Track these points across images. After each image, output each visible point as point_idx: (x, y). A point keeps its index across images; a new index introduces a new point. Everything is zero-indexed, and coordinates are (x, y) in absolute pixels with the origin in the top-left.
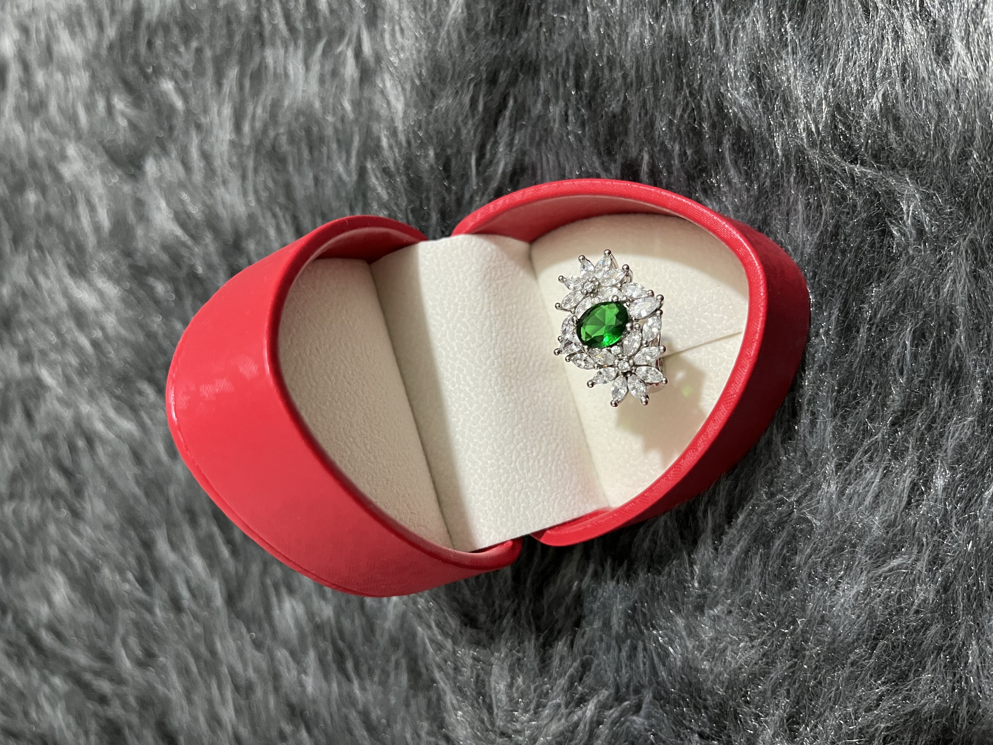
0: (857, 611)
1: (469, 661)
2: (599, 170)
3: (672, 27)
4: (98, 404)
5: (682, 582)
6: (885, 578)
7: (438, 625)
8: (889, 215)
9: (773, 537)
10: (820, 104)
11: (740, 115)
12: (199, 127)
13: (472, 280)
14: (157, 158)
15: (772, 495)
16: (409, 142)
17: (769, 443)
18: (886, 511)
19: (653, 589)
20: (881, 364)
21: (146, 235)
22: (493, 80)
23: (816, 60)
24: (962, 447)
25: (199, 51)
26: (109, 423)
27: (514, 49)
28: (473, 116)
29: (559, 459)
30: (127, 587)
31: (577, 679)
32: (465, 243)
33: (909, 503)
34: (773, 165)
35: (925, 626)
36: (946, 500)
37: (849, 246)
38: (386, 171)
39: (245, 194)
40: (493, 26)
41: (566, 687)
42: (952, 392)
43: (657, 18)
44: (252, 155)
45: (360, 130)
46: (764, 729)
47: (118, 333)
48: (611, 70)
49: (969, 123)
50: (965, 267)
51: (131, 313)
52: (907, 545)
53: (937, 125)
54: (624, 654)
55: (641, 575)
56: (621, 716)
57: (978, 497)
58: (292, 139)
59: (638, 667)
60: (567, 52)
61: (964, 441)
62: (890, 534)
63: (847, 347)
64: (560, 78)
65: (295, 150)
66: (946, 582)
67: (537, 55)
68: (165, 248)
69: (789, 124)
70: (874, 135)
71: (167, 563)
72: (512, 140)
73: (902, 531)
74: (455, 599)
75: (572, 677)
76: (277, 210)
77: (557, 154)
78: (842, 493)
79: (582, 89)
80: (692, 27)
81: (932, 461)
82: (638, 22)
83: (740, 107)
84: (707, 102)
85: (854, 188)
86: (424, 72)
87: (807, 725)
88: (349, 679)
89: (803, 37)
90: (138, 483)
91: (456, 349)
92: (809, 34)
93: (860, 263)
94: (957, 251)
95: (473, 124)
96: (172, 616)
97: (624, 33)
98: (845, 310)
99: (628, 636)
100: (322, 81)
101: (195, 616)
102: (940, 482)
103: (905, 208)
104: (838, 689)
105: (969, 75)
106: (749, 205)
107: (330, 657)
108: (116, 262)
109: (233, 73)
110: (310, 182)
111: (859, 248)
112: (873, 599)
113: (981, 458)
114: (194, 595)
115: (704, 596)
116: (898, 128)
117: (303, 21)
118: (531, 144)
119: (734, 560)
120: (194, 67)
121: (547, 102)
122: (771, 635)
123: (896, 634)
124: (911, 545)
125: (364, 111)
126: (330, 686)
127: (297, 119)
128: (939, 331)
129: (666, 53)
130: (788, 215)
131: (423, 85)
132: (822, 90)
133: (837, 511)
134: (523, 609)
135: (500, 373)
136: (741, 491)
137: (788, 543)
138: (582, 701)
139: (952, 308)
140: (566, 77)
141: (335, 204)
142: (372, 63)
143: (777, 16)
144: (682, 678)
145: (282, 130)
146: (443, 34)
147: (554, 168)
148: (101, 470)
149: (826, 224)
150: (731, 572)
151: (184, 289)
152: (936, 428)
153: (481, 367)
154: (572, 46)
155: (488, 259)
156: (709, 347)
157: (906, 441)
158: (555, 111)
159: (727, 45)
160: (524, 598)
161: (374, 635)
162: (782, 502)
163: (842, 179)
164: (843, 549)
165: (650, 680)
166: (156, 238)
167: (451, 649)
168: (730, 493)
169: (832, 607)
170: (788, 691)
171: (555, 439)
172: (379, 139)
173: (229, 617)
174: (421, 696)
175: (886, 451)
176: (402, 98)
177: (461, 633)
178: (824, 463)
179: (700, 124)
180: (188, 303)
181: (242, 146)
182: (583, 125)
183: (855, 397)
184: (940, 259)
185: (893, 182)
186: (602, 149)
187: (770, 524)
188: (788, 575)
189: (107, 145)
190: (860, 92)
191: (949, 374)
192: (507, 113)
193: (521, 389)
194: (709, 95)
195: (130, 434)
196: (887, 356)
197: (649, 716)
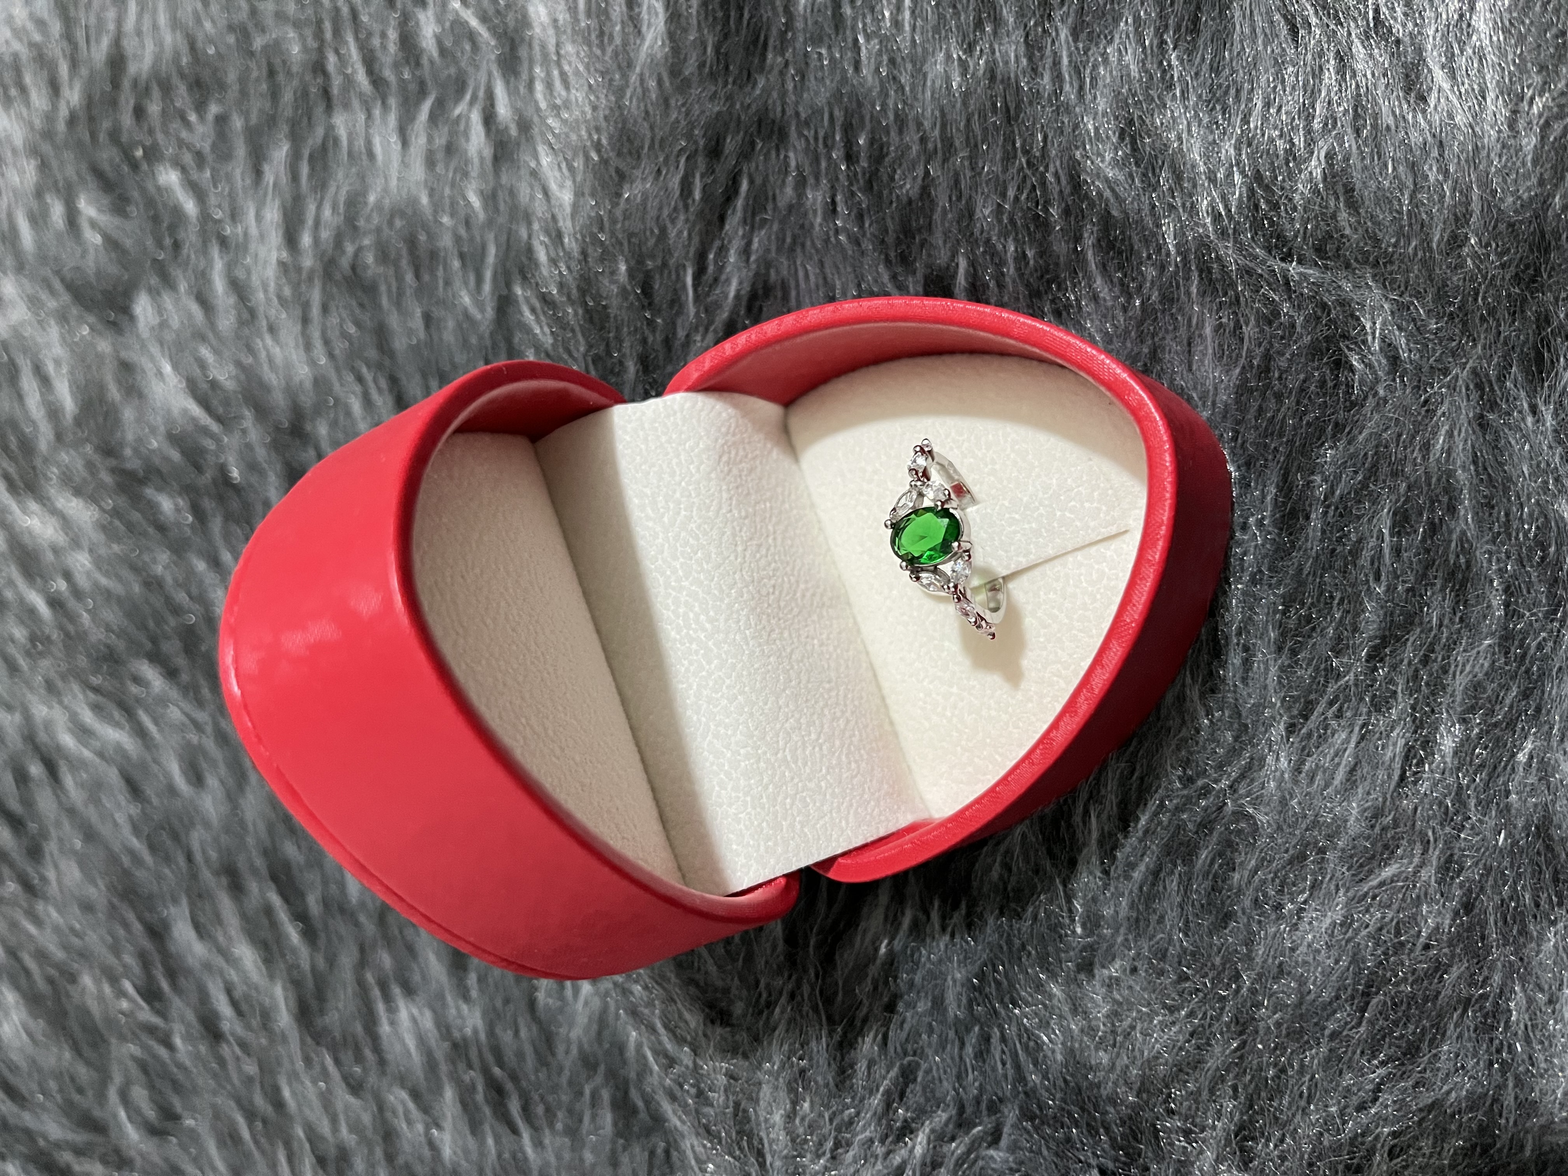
0: (1334, 953)
1: (722, 1080)
2: (890, 287)
3: (995, 62)
4: (61, 703)
5: (1055, 928)
6: (1374, 898)
7: (666, 1027)
8: (1345, 337)
9: (1197, 847)
10: (1229, 175)
11: (1107, 193)
12: (223, 242)
13: (702, 463)
14: (154, 293)
15: (1188, 781)
16: (584, 253)
17: (1181, 698)
18: (1369, 793)
19: (1009, 942)
20: (1346, 566)
21: (139, 420)
22: (715, 152)
23: (1218, 107)
24: (1476, 687)
25: (222, 120)
26: (83, 732)
27: (748, 101)
28: (686, 207)
29: (851, 743)
30: (125, 1005)
31: (896, 1096)
32: (688, 405)
33: (1403, 778)
34: (1162, 268)
35: (1439, 968)
36: (1459, 769)
37: (1286, 387)
38: (545, 299)
39: (308, 347)
40: (711, 67)
41: (880, 1110)
42: (1457, 603)
43: (970, 50)
44: (318, 284)
45: (496, 238)
46: (1201, 1152)
47: (96, 585)
48: (901, 132)
49: (1461, 192)
50: (1466, 412)
51: (116, 548)
52: (1404, 842)
53: (1412, 198)
54: (969, 1050)
55: (991, 921)
56: (969, 1152)
57: (1508, 761)
58: (384, 255)
59: (994, 1069)
60: (829, 103)
61: (1480, 676)
62: (1377, 829)
63: (1292, 542)
64: (821, 145)
65: (391, 272)
66: (1469, 898)
67: (783, 111)
68: (174, 439)
69: (1184, 205)
70: (1316, 217)
71: (190, 961)
72: (749, 244)
73: (1396, 823)
74: (692, 982)
75: (888, 1093)
76: (364, 370)
77: (821, 264)
78: (1298, 770)
79: (858, 162)
80: (1024, 61)
81: (1433, 711)
82: (941, 56)
83: (1107, 180)
84: (1056, 175)
85: (1290, 298)
86: (604, 141)
87: (1268, 1140)
88: (515, 1131)
89: (1197, 74)
90: (136, 830)
91: (680, 573)
92: (1205, 68)
93: (1305, 413)
94: (1452, 387)
95: (687, 220)
96: (203, 1049)
97: (919, 73)
98: (1285, 486)
99: (975, 1019)
100: (430, 162)
101: (243, 1045)
102: (1447, 743)
103: (1368, 326)
104: (1313, 1077)
105: (1458, 119)
106: (1127, 332)
107: (480, 1097)
108: (90, 466)
109: (280, 153)
110: (417, 323)
111: (1302, 390)
112: (1357, 932)
113: (1508, 701)
114: (239, 1013)
115: (1091, 948)
116: (1353, 205)
117: (396, 66)
118: (779, 250)
119: (1137, 886)
120: (214, 146)
121: (801, 183)
122: (1203, 1001)
123: (1397, 984)
124: (1411, 842)
125: (502, 207)
126: (482, 1143)
127: (391, 223)
128: (1432, 510)
129: (988, 104)
130: (1189, 344)
131: (604, 162)
132: (1232, 151)
133: (1292, 798)
134: (806, 989)
135: (753, 609)
136: (1142, 779)
137: (1221, 854)
138: (907, 1130)
139: (1450, 474)
140: (829, 143)
141: (460, 358)
142: (514, 131)
143: (1155, 42)
144: (1065, 1081)
145: (366, 242)
146: (634, 78)
147: (817, 286)
148: (71, 812)
149: (1250, 356)
150: (1132, 906)
151: (208, 504)
152: (1435, 661)
153: (722, 600)
154: (838, 95)
155: (723, 430)
156: (1079, 556)
157: (1391, 681)
158: (815, 197)
159: (1081, 88)
160: (805, 971)
161: (553, 1054)
162: (1206, 791)
163: (1269, 284)
164: (1305, 857)
165: (1014, 1087)
166: (158, 421)
167: (691, 1064)
168: (1124, 781)
169: (1293, 950)
170: (1235, 1088)
171: (843, 712)
172: (529, 251)
173: (303, 1042)
174: (637, 1150)
175: (1362, 699)
176: (569, 183)
177: (705, 1035)
178: (1268, 727)
179: (1046, 210)
180: (216, 525)
181: (299, 269)
182: (860, 217)
183: (1309, 619)
184: (1426, 401)
185: (1348, 286)
186: (892, 254)
187: (1190, 826)
188: (1223, 903)
189: (68, 276)
190: (1290, 152)
191: (1451, 575)
192: (740, 203)
193: (786, 634)
194: (1058, 163)
195: (119, 748)
196: (1355, 553)
197: (1014, 1148)
